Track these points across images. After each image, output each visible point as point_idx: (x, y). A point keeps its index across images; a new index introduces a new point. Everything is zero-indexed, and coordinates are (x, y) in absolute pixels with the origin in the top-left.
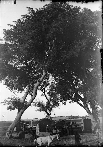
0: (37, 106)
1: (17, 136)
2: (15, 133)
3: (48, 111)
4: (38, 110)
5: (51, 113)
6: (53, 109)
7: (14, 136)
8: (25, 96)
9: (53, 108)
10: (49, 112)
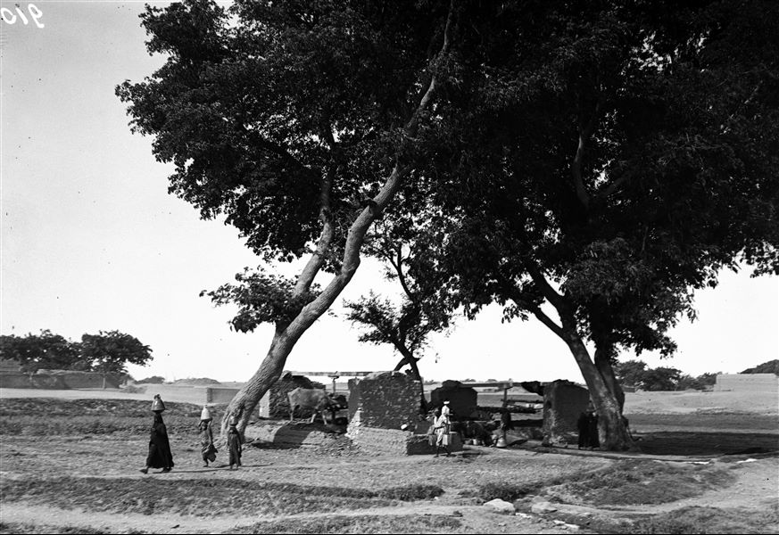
0: (364, 321)
1: (266, 439)
2: (263, 425)
3: (408, 343)
4: (365, 338)
5: (420, 350)
6: (431, 335)
7: (255, 437)
8: (310, 270)
9: (432, 332)
10: (412, 350)
